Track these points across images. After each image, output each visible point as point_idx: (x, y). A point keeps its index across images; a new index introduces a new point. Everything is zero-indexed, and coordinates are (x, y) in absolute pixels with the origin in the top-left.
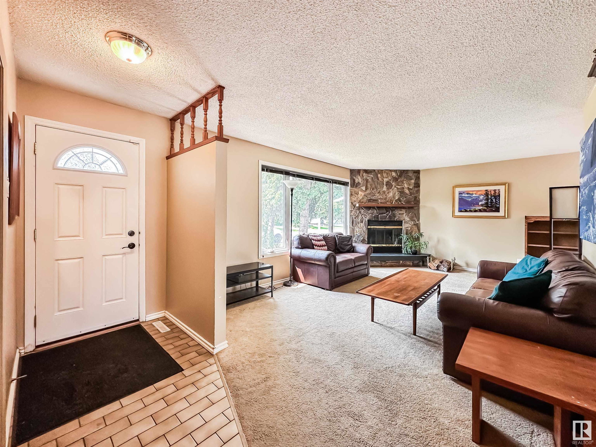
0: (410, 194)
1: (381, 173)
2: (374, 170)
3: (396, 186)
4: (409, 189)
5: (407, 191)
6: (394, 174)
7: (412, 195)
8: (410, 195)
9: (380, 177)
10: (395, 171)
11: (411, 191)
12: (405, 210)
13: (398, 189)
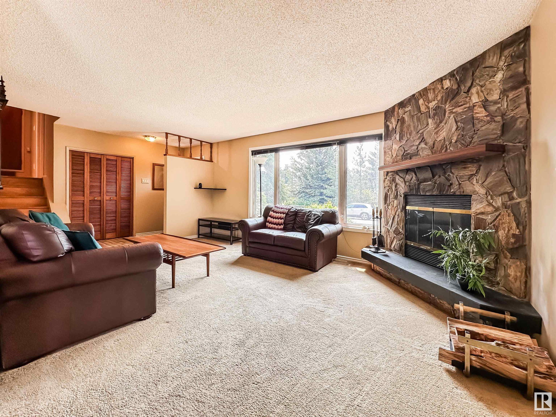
0: (488, 118)
1: (424, 95)
2: (414, 95)
3: (454, 111)
4: (485, 104)
5: (480, 113)
6: (447, 84)
7: (496, 119)
8: (488, 122)
9: (422, 105)
10: (452, 75)
11: (493, 108)
12: (475, 165)
13: (457, 114)
